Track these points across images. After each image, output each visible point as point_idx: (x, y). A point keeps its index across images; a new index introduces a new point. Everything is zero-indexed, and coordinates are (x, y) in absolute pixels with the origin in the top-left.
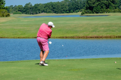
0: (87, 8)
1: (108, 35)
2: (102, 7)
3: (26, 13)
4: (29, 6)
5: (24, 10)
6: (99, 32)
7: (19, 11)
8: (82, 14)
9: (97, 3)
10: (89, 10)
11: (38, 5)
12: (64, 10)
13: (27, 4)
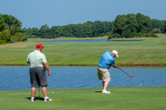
0: (115, 32)
1: (156, 63)
2: (132, 31)
3: (42, 37)
4: (45, 29)
5: (40, 33)
6: (145, 58)
7: (33, 34)
8: (110, 38)
9: (127, 26)
10: (117, 34)
11: (56, 27)
12: (87, 34)
13: (43, 27)
